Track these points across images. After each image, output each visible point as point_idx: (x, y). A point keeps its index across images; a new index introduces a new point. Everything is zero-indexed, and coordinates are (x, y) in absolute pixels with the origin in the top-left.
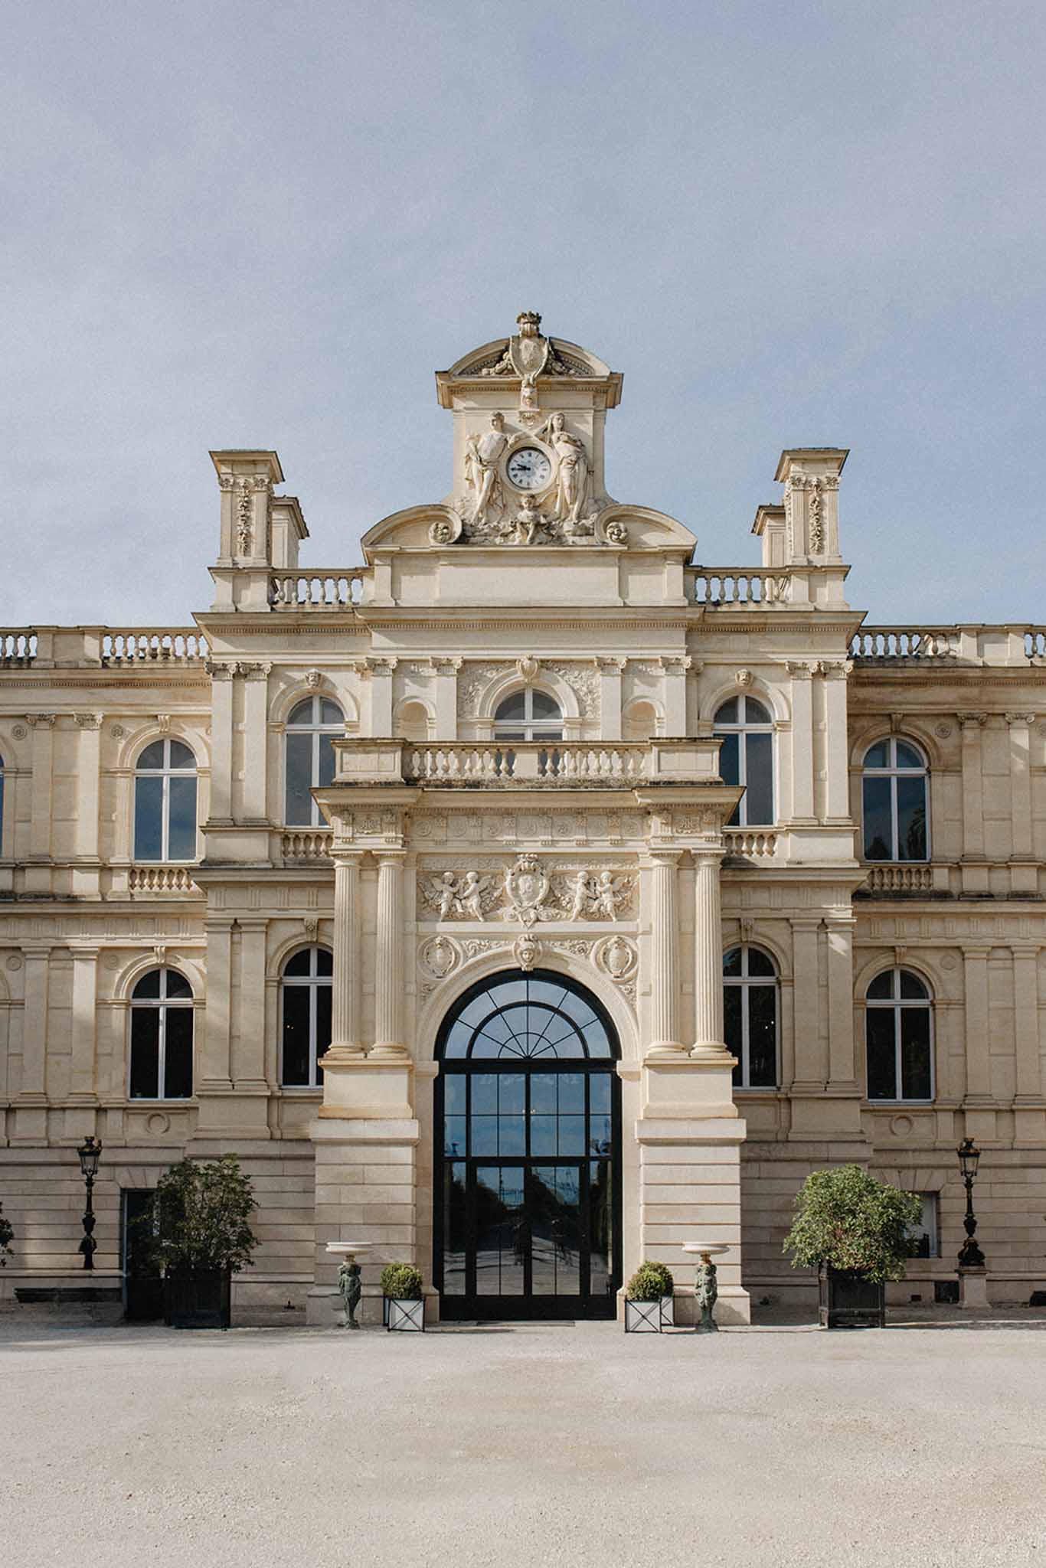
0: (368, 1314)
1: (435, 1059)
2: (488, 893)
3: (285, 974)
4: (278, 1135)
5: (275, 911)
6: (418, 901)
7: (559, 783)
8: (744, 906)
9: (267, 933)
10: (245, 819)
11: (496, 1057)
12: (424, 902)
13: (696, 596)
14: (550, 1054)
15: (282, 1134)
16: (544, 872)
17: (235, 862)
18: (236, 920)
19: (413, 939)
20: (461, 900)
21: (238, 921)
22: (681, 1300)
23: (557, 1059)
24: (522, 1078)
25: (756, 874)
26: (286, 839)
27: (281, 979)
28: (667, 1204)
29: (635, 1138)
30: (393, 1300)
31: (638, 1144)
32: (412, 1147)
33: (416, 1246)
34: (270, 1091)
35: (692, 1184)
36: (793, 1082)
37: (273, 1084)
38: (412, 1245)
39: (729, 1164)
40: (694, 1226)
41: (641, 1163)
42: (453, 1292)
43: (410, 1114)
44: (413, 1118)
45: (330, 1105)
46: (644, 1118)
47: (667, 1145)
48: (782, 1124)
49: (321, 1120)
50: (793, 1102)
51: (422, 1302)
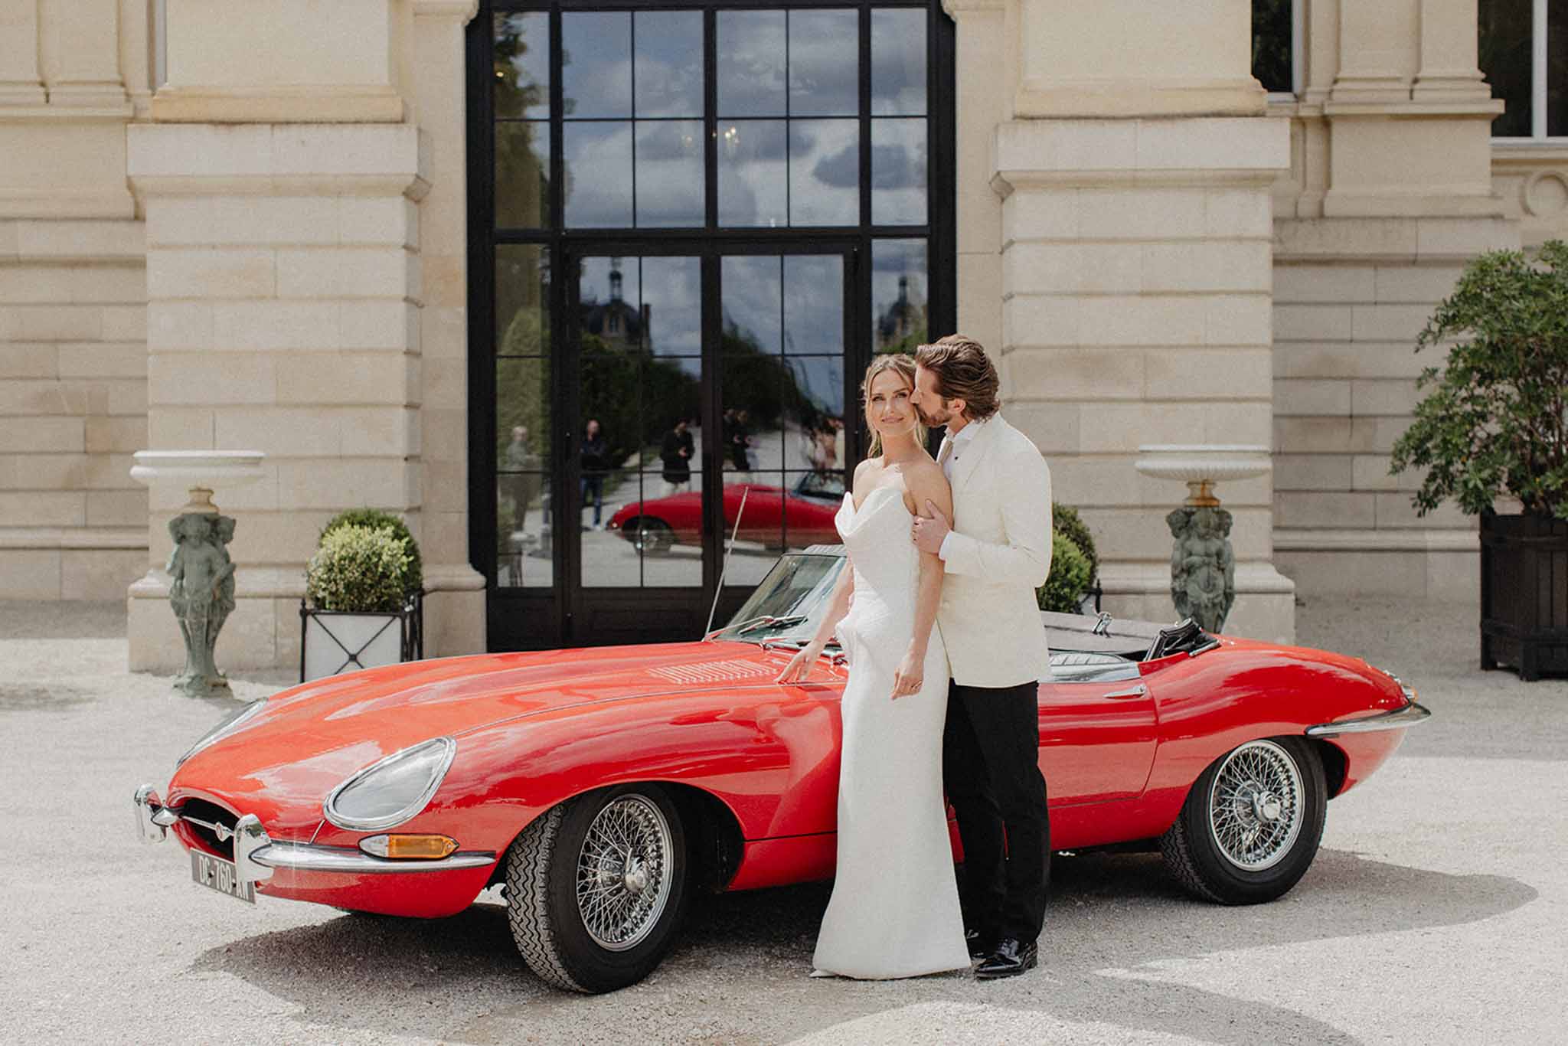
22: (1115, 603)
24: (695, 19)
28: (1078, 347)
29: (990, 177)
30: (313, 615)
31: (997, 193)
32: (402, 199)
33: (419, 461)
34: (131, 106)
35: (1143, 294)
36: (1336, 81)
37: (139, 91)
38: (406, 459)
39: (1239, 239)
40: (1149, 406)
41: (1005, 241)
42: (524, 579)
43: (396, 112)
44: (403, 121)
45: (181, 89)
46: (1015, 117)
47: (1078, 188)
48: (1310, 179)
49: (160, 126)
50: (1337, 129)
51: (398, 622)
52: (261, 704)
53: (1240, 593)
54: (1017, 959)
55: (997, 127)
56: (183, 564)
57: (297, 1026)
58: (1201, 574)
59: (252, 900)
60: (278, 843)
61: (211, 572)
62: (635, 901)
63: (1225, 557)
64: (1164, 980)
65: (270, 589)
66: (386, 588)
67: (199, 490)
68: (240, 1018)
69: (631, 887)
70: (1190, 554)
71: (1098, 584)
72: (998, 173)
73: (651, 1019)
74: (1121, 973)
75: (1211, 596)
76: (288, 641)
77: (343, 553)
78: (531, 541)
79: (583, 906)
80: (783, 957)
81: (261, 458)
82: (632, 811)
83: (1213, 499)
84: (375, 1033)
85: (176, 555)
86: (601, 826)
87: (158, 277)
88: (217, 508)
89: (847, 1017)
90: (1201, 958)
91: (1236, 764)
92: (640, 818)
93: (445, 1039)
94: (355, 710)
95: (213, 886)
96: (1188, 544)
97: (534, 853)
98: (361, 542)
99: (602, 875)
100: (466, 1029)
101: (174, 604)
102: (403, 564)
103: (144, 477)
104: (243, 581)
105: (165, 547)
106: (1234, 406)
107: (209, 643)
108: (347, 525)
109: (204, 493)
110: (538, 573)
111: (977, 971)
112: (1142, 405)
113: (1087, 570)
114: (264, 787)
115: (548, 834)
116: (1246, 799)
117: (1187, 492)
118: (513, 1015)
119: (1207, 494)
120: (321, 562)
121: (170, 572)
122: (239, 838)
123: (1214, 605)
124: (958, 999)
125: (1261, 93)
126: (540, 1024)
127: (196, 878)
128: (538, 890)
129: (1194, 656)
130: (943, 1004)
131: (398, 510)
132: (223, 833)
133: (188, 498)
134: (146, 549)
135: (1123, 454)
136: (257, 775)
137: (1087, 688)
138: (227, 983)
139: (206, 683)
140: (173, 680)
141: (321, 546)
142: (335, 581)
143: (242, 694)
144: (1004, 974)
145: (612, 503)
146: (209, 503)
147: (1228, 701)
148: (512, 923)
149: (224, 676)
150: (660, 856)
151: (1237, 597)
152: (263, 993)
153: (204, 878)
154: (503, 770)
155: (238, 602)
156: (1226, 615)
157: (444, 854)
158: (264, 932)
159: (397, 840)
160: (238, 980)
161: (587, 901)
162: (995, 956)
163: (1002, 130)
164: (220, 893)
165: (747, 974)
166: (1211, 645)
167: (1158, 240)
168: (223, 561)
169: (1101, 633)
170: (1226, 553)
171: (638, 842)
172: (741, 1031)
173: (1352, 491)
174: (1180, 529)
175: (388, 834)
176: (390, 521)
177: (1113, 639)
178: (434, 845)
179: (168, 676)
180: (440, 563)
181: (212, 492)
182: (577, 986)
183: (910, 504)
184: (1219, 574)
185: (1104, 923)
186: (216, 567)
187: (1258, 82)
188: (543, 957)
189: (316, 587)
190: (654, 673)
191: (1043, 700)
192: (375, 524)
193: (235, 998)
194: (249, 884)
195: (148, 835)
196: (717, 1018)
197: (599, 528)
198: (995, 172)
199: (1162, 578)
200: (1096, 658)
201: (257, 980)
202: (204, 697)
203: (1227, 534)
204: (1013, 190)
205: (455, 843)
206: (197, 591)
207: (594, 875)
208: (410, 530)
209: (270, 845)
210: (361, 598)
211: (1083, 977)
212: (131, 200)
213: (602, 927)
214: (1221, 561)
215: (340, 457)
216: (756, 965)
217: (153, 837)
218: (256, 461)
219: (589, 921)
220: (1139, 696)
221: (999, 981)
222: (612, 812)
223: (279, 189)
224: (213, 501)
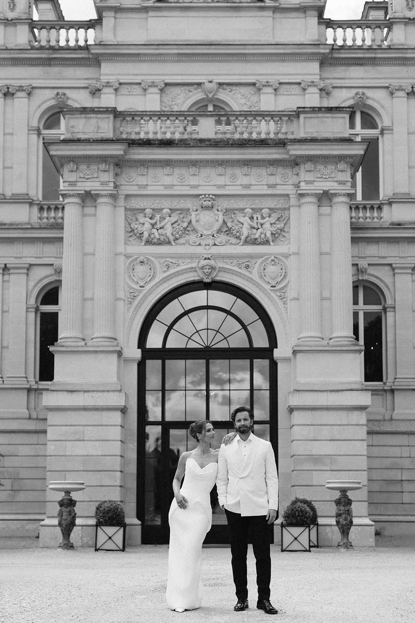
0: (85, 539)
1: (138, 348)
2: (179, 225)
3: (41, 304)
4: (34, 415)
5: (34, 259)
6: (126, 230)
7: (230, 142)
8: (361, 255)
9: (27, 274)
10: (12, 194)
11: (184, 347)
12: (131, 232)
13: (326, 40)
14: (223, 345)
15: (37, 415)
16: (220, 208)
17: (5, 224)
18: (5, 265)
19: (121, 258)
20: (158, 230)
21: (8, 266)
22: (323, 528)
23: (229, 348)
24: (203, 362)
25: (369, 231)
26: (41, 209)
27: (38, 307)
28: (312, 455)
29: (287, 407)
30: (99, 526)
31: (289, 411)
32: (120, 412)
33: (123, 487)
34: (29, 384)
35: (330, 440)
36: (395, 379)
38: (120, 487)
39: (358, 425)
40: (332, 472)
41: (292, 425)
43: (119, 388)
44: (121, 391)
45: (58, 382)
46: (294, 390)
47: (312, 411)
48: (388, 408)
49: (52, 392)
50: (396, 393)
51: (122, 528)
56: (62, 513)
58: (344, 516)
61: (70, 515)
63: (350, 511)
65: (81, 523)
66: (119, 519)
70: (340, 511)
71: (318, 522)
72: (290, 406)
75: (346, 522)
83: (347, 495)
87: (50, 434)
88: (72, 497)
96: (340, 508)
106: (357, 472)
107: (69, 535)
112: (330, 472)
113: (314, 518)
117: (340, 493)
119: (345, 494)
120: (101, 511)
123: (347, 525)
131: (117, 501)
139: (69, 545)
149: (73, 544)
156: (350, 527)
163: (290, 394)
167: (335, 425)
168: (73, 512)
173: (402, 503)
174: (338, 504)
180: (129, 517)
181: (70, 492)
184: (348, 516)
186: (71, 513)
189: (99, 519)
198: (288, 405)
199: (333, 521)
202: (67, 549)
203: (351, 505)
204: (293, 411)
206: (66, 520)
210: (112, 521)
218: (82, 484)
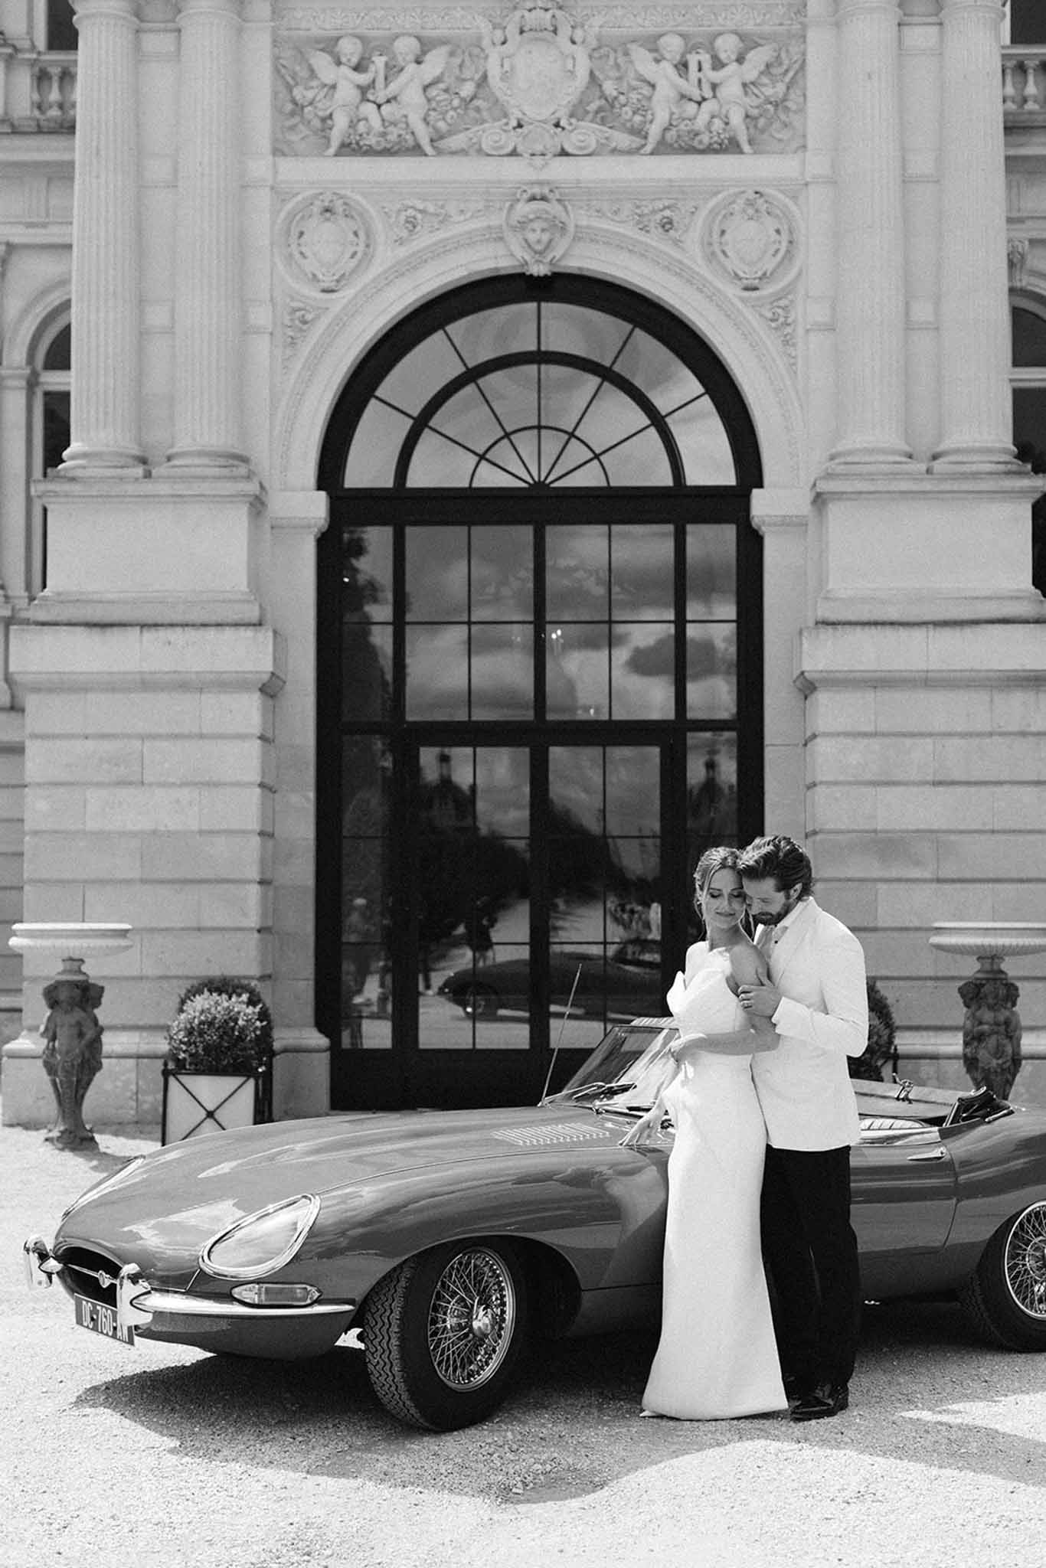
0: (148, 1098)
1: (319, 488)
2: (446, 90)
3: (44, 368)
5: (21, 229)
6: (277, 109)
9: (3, 276)
11: (466, 484)
12: (292, 114)
14: (588, 478)
16: (579, 35)
19: (263, 199)
20: (379, 106)
23: (609, 488)
24: (526, 533)
26: (42, 77)
28: (875, 831)
29: (795, 677)
30: (174, 1075)
31: (800, 690)
32: (259, 693)
33: (271, 932)
34: (10, 607)
35: (935, 783)
37: (17, 594)
38: (259, 931)
39: (1023, 734)
40: (941, 886)
41: (809, 734)
42: (364, 1041)
43: (253, 614)
44: (260, 624)
45: (59, 594)
46: (817, 623)
47: (875, 687)
49: (38, 627)
51: (251, 1083)
52: (140, 1161)
53: (1026, 1058)
54: (831, 1402)
55: (801, 633)
56: (56, 1026)
57: (173, 1459)
58: (992, 1041)
59: (131, 1342)
60: (155, 1290)
61: (81, 1035)
62: (482, 1346)
63: (1012, 1027)
64: (966, 1422)
65: (133, 1049)
66: (241, 1050)
67: (71, 959)
68: (120, 1451)
69: (477, 1333)
70: (981, 1023)
71: (896, 1049)
72: (802, 673)
73: (495, 1455)
74: (926, 1415)
75: (1000, 1061)
76: (150, 1098)
77: (202, 1018)
78: (368, 1004)
79: (433, 1350)
80: (614, 1398)
81: (127, 931)
82: (478, 1263)
83: (1002, 972)
84: (244, 1468)
85: (49, 1019)
86: (451, 1275)
87: (36, 763)
88: (87, 976)
89: (676, 1454)
90: (1000, 1401)
91: (1029, 1221)
92: (486, 1269)
93: (308, 1472)
94: (225, 1167)
95: (95, 1329)
96: (978, 1014)
97: (390, 1301)
98: (219, 1008)
99: (450, 1322)
100: (327, 1463)
101: (46, 1064)
102: (257, 1028)
103: (22, 948)
104: (111, 1042)
105: (38, 1012)
106: (1020, 886)
107: (78, 1099)
108: (206, 993)
109: (75, 962)
110: (377, 1034)
111: (793, 1413)
112: (934, 886)
113: (886, 1037)
114: (141, 1238)
115: (403, 1283)
116: (1038, 1254)
117: (977, 966)
118: (370, 1451)
119: (995, 967)
120: (182, 1025)
121: (43, 1035)
122: (121, 1285)
124: (777, 1438)
125: (1041, 601)
126: (394, 1459)
127: (79, 1322)
128: (393, 1335)
129: (989, 1122)
130: (763, 1442)
131: (252, 978)
132: (105, 1281)
133: (60, 967)
134: (20, 1010)
135: (917, 929)
136: (134, 1228)
137: (892, 1151)
138: (108, 1419)
139: (75, 1136)
140: (43, 1134)
141: (181, 1011)
142: (195, 1043)
143: (108, 1148)
144: (819, 1415)
145: (444, 969)
146: (80, 972)
147: (1018, 1163)
148: (369, 1365)
149: (91, 1131)
150: (503, 1304)
151: (1024, 1062)
152: (140, 1429)
153: (87, 1321)
154: (362, 1224)
155: (104, 1061)
156: (1014, 1079)
157: (309, 1301)
158: (138, 1371)
159: (266, 1289)
160: (117, 1417)
161: (437, 1346)
162: (810, 1398)
163: (805, 634)
164: (101, 1336)
165: (582, 1414)
166: (1005, 1112)
167: (950, 735)
168: (92, 1025)
169: (903, 1100)
170: (1014, 1022)
171: (484, 1290)
172: (578, 1467)
174: (972, 999)
175: (258, 1283)
176: (246, 989)
177: (915, 1105)
178: (299, 1293)
179: (37, 1129)
180: (288, 1026)
181: (82, 961)
182: (427, 1424)
183: (732, 984)
184: (1006, 1041)
185: (908, 1368)
186: (84, 1030)
187: (1038, 592)
188: (397, 1397)
189: (176, 1049)
190: (498, 1135)
191: (854, 1161)
192: (230, 991)
193: (115, 1433)
194: (129, 1328)
195: (35, 1282)
196: (556, 1455)
197: (430, 992)
198: (798, 672)
199: (955, 1044)
200: (899, 1123)
201: (134, 1417)
202: (73, 1150)
203: (1014, 1004)
204: (816, 689)
205: (319, 1291)
206: (67, 1052)
207: (444, 1321)
208: (263, 996)
209: (149, 1292)
210: (218, 1060)
211: (891, 1418)
212: (9, 692)
213: (451, 1368)
214: (1010, 1031)
215: (199, 929)
216: (590, 1405)
217: (40, 1283)
218: (123, 933)
219: (439, 1364)
220: (940, 1158)
221: (813, 1422)
222: (460, 1263)
223: (147, 684)
224: (84, 968)
